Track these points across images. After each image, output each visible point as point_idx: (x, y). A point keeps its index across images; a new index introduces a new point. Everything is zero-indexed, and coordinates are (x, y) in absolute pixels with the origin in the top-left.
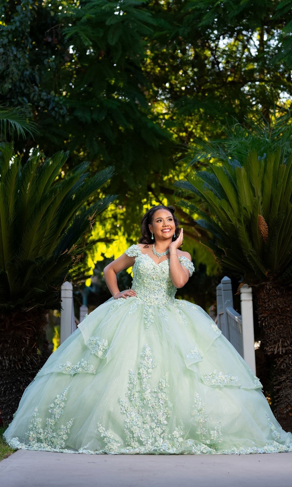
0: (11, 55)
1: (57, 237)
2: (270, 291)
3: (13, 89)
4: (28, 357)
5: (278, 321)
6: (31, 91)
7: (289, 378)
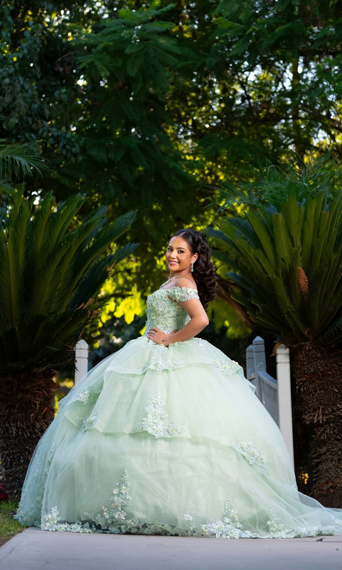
0: (18, 86)
1: (72, 290)
2: (309, 352)
3: (20, 123)
4: (38, 424)
5: (318, 386)
6: (40, 126)
7: (330, 450)
